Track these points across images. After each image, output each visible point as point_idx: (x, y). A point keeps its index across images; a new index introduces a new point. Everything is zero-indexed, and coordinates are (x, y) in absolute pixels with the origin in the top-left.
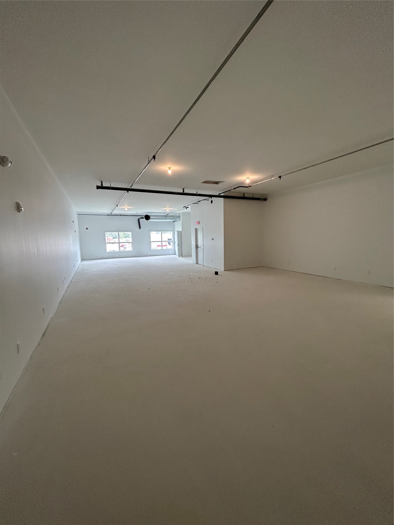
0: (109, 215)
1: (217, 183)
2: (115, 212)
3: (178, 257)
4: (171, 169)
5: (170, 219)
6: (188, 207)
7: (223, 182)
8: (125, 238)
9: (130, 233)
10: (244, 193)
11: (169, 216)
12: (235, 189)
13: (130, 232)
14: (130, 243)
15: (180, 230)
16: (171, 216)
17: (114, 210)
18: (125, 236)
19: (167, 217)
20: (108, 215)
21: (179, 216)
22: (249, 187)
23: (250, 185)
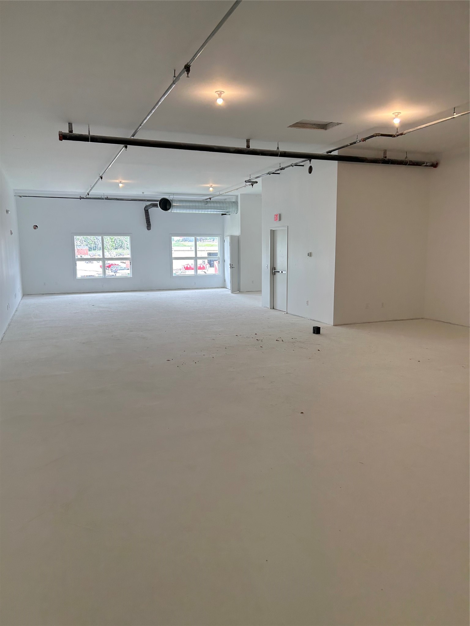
0: (83, 198)
1: (324, 126)
2: (97, 191)
3: (230, 292)
4: (222, 95)
5: (214, 208)
6: (257, 182)
7: (338, 124)
8: (116, 249)
9: (126, 240)
10: (386, 150)
11: (213, 202)
12: (364, 140)
13: (126, 237)
14: (124, 261)
15: (237, 232)
16: (216, 202)
17: (93, 187)
18: (114, 245)
19: (209, 205)
20: (81, 198)
21: (236, 203)
22: (397, 136)
23: (401, 132)
